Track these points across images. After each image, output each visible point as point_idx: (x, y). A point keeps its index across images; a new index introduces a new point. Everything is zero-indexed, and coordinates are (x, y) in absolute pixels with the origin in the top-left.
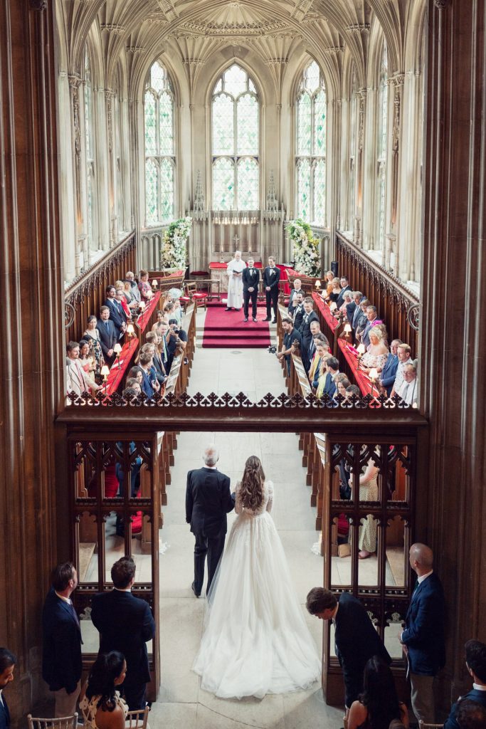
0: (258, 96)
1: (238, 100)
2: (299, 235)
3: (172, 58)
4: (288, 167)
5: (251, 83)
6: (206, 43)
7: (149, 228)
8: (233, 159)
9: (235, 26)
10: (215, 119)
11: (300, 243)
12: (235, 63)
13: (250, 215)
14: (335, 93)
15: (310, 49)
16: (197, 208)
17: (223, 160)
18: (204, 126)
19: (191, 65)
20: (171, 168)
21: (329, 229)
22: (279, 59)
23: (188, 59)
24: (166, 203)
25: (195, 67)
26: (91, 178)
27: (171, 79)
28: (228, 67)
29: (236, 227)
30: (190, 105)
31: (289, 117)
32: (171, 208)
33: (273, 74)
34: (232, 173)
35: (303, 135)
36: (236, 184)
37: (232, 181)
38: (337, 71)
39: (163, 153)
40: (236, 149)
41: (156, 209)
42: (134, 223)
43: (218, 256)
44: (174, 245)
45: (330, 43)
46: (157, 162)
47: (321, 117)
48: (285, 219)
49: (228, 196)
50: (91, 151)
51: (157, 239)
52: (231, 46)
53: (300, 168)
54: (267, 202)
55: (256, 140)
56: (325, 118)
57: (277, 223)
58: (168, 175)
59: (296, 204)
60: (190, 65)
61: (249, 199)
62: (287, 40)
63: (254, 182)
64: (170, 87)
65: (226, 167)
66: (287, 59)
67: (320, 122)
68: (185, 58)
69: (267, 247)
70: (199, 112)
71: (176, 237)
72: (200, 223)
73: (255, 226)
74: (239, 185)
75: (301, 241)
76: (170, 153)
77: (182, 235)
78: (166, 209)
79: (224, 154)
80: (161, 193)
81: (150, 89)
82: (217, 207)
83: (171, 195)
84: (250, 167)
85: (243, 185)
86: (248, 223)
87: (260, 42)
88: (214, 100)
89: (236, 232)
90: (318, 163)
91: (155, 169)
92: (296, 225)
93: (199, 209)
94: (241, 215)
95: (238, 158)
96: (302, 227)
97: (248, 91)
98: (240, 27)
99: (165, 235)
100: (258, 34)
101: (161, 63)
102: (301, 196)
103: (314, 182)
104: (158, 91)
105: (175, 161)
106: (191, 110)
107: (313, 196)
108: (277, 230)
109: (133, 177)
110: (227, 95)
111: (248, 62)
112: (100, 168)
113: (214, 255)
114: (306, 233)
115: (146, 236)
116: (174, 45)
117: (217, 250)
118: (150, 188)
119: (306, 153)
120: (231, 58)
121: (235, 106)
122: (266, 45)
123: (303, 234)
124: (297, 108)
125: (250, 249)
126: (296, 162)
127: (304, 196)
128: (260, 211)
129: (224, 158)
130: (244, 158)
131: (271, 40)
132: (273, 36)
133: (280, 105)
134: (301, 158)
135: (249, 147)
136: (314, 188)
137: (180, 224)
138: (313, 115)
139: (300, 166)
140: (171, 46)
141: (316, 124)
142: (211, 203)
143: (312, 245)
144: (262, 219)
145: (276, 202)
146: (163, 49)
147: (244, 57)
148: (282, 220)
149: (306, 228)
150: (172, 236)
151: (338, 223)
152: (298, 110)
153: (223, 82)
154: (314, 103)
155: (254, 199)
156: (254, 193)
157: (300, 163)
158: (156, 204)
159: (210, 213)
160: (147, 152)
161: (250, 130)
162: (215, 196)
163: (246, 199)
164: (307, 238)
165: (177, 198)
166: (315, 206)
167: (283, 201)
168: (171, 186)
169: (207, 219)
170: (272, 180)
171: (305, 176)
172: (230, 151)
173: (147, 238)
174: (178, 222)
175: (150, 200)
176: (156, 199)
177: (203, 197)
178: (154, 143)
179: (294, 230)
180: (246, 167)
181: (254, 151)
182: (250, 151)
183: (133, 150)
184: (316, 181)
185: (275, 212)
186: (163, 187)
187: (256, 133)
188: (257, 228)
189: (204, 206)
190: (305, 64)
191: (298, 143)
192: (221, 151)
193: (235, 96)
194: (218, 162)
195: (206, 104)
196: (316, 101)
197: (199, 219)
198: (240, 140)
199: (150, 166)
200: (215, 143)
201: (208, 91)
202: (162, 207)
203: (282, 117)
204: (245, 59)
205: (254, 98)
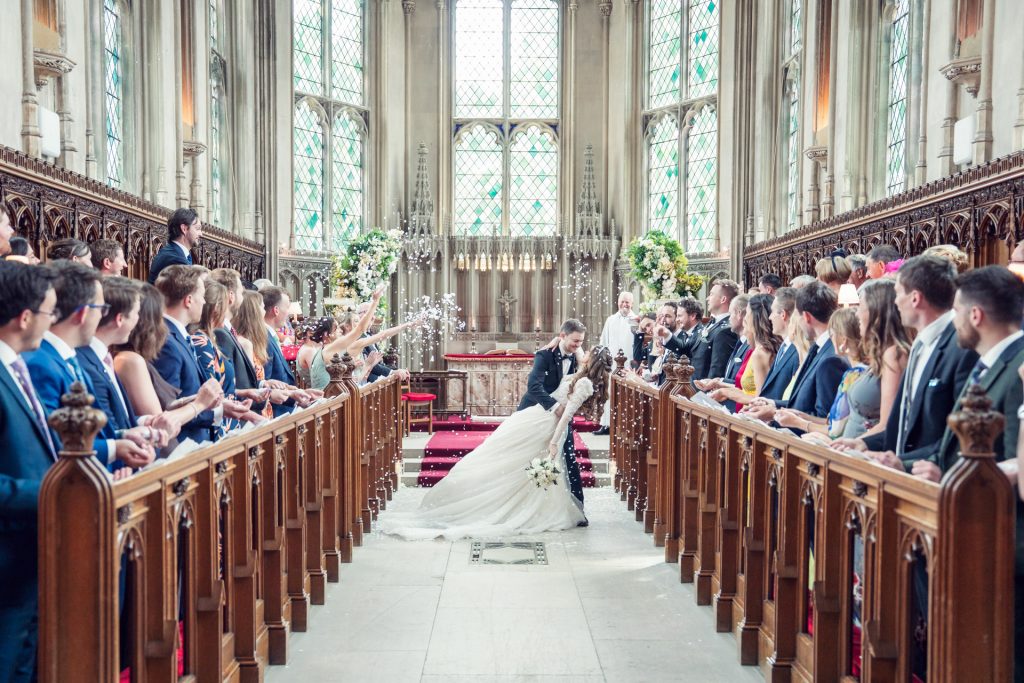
2: (654, 266)
4: (627, 137)
7: (301, 255)
8: (500, 127)
10: (461, 39)
11: (658, 286)
13: (538, 247)
16: (417, 230)
17: (478, 129)
20: (358, 138)
21: (726, 253)
24: (344, 214)
29: (505, 277)
30: (404, 1)
31: (629, 27)
32: (357, 229)
34: (495, 163)
35: (663, 59)
36: (505, 186)
37: (496, 180)
39: (337, 96)
40: (507, 105)
42: (261, 231)
43: (465, 339)
44: (358, 291)
46: (323, 111)
47: (705, 9)
48: (619, 257)
49: (488, 211)
51: (320, 284)
53: (654, 141)
54: (578, 218)
55: (553, 89)
56: (716, 11)
57: (599, 267)
58: (351, 150)
59: (644, 218)
61: (537, 218)
63: (547, 181)
67: (703, 20)
70: (424, 18)
71: (363, 270)
72: (423, 262)
73: (550, 274)
74: (514, 187)
75: (660, 281)
76: (356, 100)
77: (378, 268)
78: (345, 229)
79: (480, 116)
80: (333, 188)
82: (462, 227)
83: (357, 198)
84: (538, 147)
85: (524, 188)
86: (534, 268)
89: (506, 285)
90: (695, 118)
91: (320, 130)
93: (422, 232)
94: (517, 248)
95: (513, 126)
96: (662, 247)
99: (339, 265)
102: (655, 203)
103: (687, 163)
105: (367, 121)
106: (405, 13)
107: (686, 195)
108: (599, 280)
109: (262, 123)
113: (455, 338)
114: (671, 260)
115: (294, 272)
118: (305, 170)
119: (672, 100)
123: (665, 261)
125: (538, 323)
126: (645, 126)
127: (664, 200)
128: (560, 240)
129: (479, 127)
130: (526, 124)
133: (610, 3)
134: (658, 115)
135: (537, 100)
136: (687, 176)
137: (374, 241)
138: (686, 10)
139: (654, 135)
141: (694, 27)
142: (449, 219)
143: (688, 288)
145: (599, 218)
148: (613, 258)
149: (671, 251)
150: (354, 269)
152: (651, 9)
155: (547, 219)
156: (546, 205)
157: (653, 128)
158: (319, 209)
159: (446, 240)
160: (300, 83)
161: (539, 63)
162: (460, 210)
163: (528, 217)
164: (673, 273)
165: (370, 205)
166: (690, 217)
167: (613, 217)
168: (357, 178)
169: (439, 254)
170: (590, 170)
171: (666, 155)
172: (493, 110)
173: (294, 277)
174: (370, 236)
175: (305, 197)
176: (320, 199)
177: (430, 205)
178: (318, 70)
179: (643, 256)
180: (529, 146)
181: (547, 112)
182: (538, 111)
183: (261, 58)
184: (691, 158)
185: (596, 240)
186: (338, 175)
187: (553, 70)
188: (555, 279)
189: (432, 224)
191: (650, 85)
192: (475, 110)
194: (465, 134)
195: (441, 1)
197: (422, 254)
198: (516, 88)
199: (306, 117)
200: (460, 93)
202: (335, 221)
203: (611, 31)
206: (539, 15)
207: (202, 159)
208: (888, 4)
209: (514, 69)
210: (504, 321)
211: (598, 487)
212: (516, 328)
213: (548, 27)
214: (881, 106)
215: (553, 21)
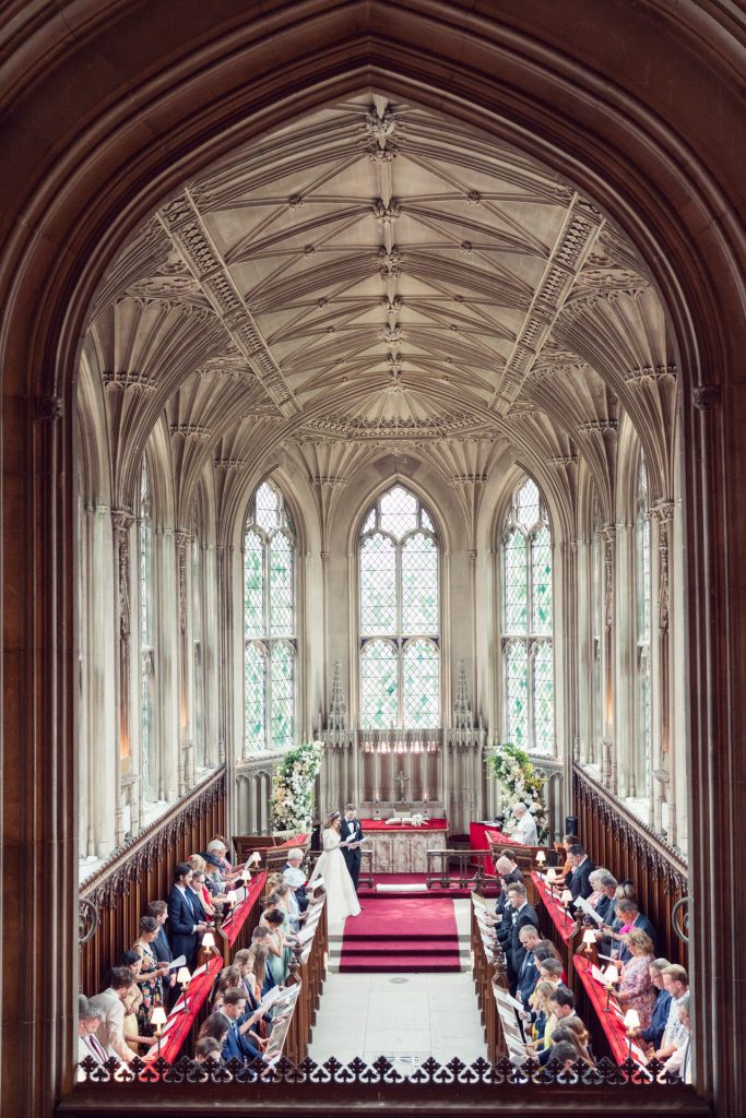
0: (437, 538)
1: (403, 543)
2: (508, 772)
3: (291, 477)
4: (489, 654)
5: (425, 516)
6: (349, 450)
7: (250, 761)
8: (395, 641)
9: (397, 423)
10: (364, 575)
11: (512, 785)
12: (398, 483)
13: (425, 737)
14: (565, 531)
15: (521, 460)
16: (334, 726)
17: (379, 644)
18: (346, 586)
19: (325, 487)
20: (289, 659)
21: (560, 761)
22: (470, 475)
23: (318, 477)
24: (280, 718)
25: (330, 490)
26: (149, 678)
27: (289, 508)
28: (387, 490)
29: (401, 758)
30: (322, 552)
31: (490, 571)
32: (289, 726)
33: (462, 502)
34: (393, 665)
35: (515, 600)
36: (400, 684)
37: (394, 678)
38: (567, 495)
39: (275, 633)
40: (400, 624)
41: (262, 730)
42: (223, 753)
43: (370, 807)
44: (292, 790)
45: (555, 449)
46: (264, 648)
47: (544, 570)
48: (486, 744)
49: (387, 704)
50: (150, 633)
51: (263, 780)
52: (391, 455)
53: (510, 657)
54: (455, 715)
55: (434, 610)
56: (550, 572)
57: (471, 751)
58: (284, 670)
59: (504, 715)
60: (323, 487)
61: (424, 709)
62: (484, 445)
63: (431, 681)
64: (289, 523)
66: (484, 475)
67: (542, 577)
68: (314, 475)
69: (456, 792)
70: (337, 564)
71: (296, 777)
72: (339, 750)
73: (434, 755)
74: (406, 686)
75: (513, 782)
76: (288, 633)
77: (307, 773)
78: (281, 728)
79: (380, 634)
80: (271, 701)
81: (255, 527)
82: (369, 723)
83: (289, 704)
84: (424, 654)
85: (413, 686)
86: (422, 750)
87: (439, 449)
88: (362, 545)
89: (401, 767)
90: (540, 647)
91: (262, 661)
92: (504, 755)
93: (338, 728)
94: (409, 738)
95: (405, 640)
96: (514, 758)
97: (420, 529)
98: (405, 425)
99: (278, 773)
100: (435, 435)
101: (273, 485)
102: (512, 704)
103: (534, 680)
104: (267, 530)
105: (295, 646)
106: (323, 562)
107: (533, 704)
108: (471, 762)
109: (224, 676)
110: (385, 535)
111: (420, 481)
112: (165, 661)
113: (363, 806)
114: (520, 767)
115: (245, 775)
116: (294, 454)
117: (368, 797)
118: (252, 693)
119: (521, 631)
120: (392, 474)
121: (399, 554)
122: (449, 454)
123: (516, 769)
124: (502, 555)
125: (425, 796)
126: (503, 645)
127: (518, 704)
128: (441, 731)
129: (379, 641)
130: (415, 639)
131: (458, 445)
132: (460, 437)
133: (475, 551)
134: (512, 639)
135: (421, 620)
136: (534, 690)
137: (304, 753)
138: (530, 568)
139: (510, 653)
140: (290, 458)
141: (536, 580)
142: (358, 717)
143: (533, 788)
144: (446, 744)
145: (470, 715)
146: (276, 463)
147: (412, 473)
148: (481, 745)
149: (520, 759)
150: (290, 775)
151: (575, 750)
152: (505, 559)
153: (378, 515)
154: (532, 547)
155: (431, 709)
156: (431, 699)
157: (509, 647)
158: (262, 719)
159: (356, 733)
160: (249, 631)
161: (423, 592)
162: (365, 704)
163: (417, 709)
164: (523, 776)
165: (298, 708)
166: (537, 721)
167: (481, 713)
168: (289, 689)
169: (350, 744)
170: (463, 677)
171: (519, 669)
172: (390, 628)
173: (246, 778)
174: (301, 750)
175: (252, 713)
176: (262, 711)
177: (343, 706)
178: (261, 616)
179: (500, 763)
180: (417, 655)
181: (431, 628)
182: (424, 628)
183: (223, 629)
184: (537, 678)
185: (469, 732)
186: (275, 690)
187: (434, 597)
188: (438, 760)
189: (345, 722)
190: (514, 484)
191: (506, 615)
192: (376, 628)
193: (399, 537)
194: (369, 647)
195: (350, 550)
196: (534, 543)
197: (337, 745)
198: (407, 611)
199: (253, 656)
200: (365, 616)
201: (352, 530)
202: (273, 724)
203: (477, 571)
204: (414, 477)
205: (430, 540)
206: (422, 557)
208: (642, 666)
210: (400, 796)
211: (464, 972)
212: (409, 798)
213: (430, 566)
215: (434, 561)
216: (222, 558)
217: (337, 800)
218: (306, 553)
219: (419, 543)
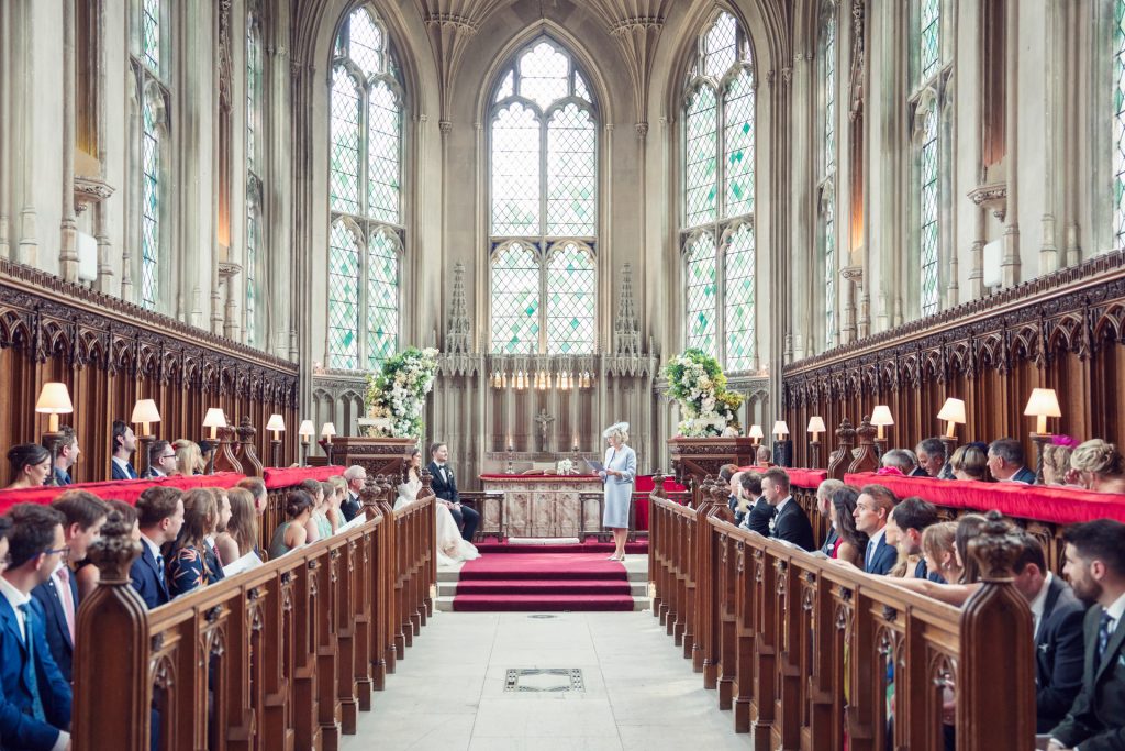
0: (595, 110)
1: (549, 116)
2: (693, 384)
3: (400, 6)
4: (664, 254)
5: (579, 81)
7: (335, 373)
8: (537, 245)
10: (497, 158)
11: (697, 405)
12: (544, 34)
13: (576, 365)
14: (774, 54)
16: (454, 348)
17: (516, 248)
19: (446, 28)
20: (394, 256)
21: (765, 371)
23: (437, 13)
24: (380, 333)
25: (453, 34)
27: (396, 49)
28: (529, 44)
29: (543, 396)
30: (441, 120)
31: (665, 147)
32: (393, 347)
33: (628, 52)
34: (532, 282)
35: (699, 179)
36: (543, 304)
37: (534, 297)
39: (374, 214)
40: (544, 223)
41: (354, 342)
42: (295, 350)
43: (502, 458)
44: (393, 410)
46: (359, 230)
47: (740, 130)
48: (657, 374)
49: (525, 329)
50: (166, 68)
51: (354, 405)
53: (691, 259)
54: (616, 337)
55: (590, 207)
56: (751, 132)
57: (637, 385)
58: (387, 269)
59: (683, 336)
60: (443, 28)
61: (575, 336)
63: (584, 299)
64: (396, 74)
65: (521, 263)
66: (660, 17)
67: (741, 140)
68: (431, 10)
70: (461, 139)
71: (398, 390)
72: (459, 380)
73: (587, 393)
74: (551, 305)
75: (699, 399)
76: (392, 219)
77: (413, 387)
78: (380, 347)
79: (516, 234)
80: (368, 306)
81: (346, 62)
82: (499, 345)
83: (392, 316)
84: (575, 264)
85: (561, 305)
86: (572, 386)
88: (495, 114)
90: (733, 236)
91: (355, 249)
92: (686, 361)
93: (458, 350)
94: (555, 366)
95: (550, 244)
96: (701, 366)
97: (572, 98)
99: (373, 383)
101: (375, 14)
102: (694, 321)
103: (725, 281)
104: (366, 75)
105: (403, 240)
106: (442, 133)
107: (724, 313)
108: (638, 399)
109: (298, 242)
110: (526, 103)
111: (573, 30)
112: (189, 117)
113: (490, 457)
114: (710, 379)
115: (328, 391)
117: (498, 444)
118: (341, 289)
119: (708, 219)
120: (534, 20)
121: (544, 130)
123: (703, 380)
124: (683, 124)
125: (576, 443)
126: (683, 244)
127: (702, 318)
128: (598, 358)
129: (516, 245)
130: (563, 242)
133: (646, 123)
134: (695, 233)
135: (574, 217)
136: (725, 294)
137: (410, 360)
138: (721, 131)
139: (691, 253)
141: (730, 147)
142: (486, 337)
143: (727, 407)
144: (604, 374)
145: (638, 336)
147: (564, 19)
148: (651, 377)
149: (710, 369)
150: (389, 388)
151: (787, 352)
152: (687, 130)
153: (517, 78)
154: (725, 103)
155: (584, 336)
156: (584, 323)
157: (691, 246)
158: (354, 328)
159: (482, 358)
160: (337, 202)
161: (575, 182)
162: (496, 328)
163: (565, 335)
164: (712, 392)
165: (405, 323)
166: (728, 335)
167: (651, 335)
168: (393, 296)
169: (475, 372)
170: (627, 287)
171: (704, 273)
172: (530, 229)
173: (328, 396)
174: (406, 355)
175: (340, 316)
176: (355, 318)
177: (466, 323)
178: (355, 189)
179: (682, 374)
180: (566, 264)
181: (585, 229)
182: (575, 229)
184: (729, 277)
185: (634, 358)
186: (374, 293)
187: (590, 188)
188: (593, 398)
189: (468, 342)
190: (701, 23)
191: (687, 203)
192: (512, 228)
193: (544, 107)
194: (502, 252)
195: (479, 119)
196: (728, 98)
197: (458, 372)
198: (553, 207)
199: (341, 236)
200: (497, 211)
201: (482, 92)
202: (370, 339)
203: (648, 150)
204: (566, 24)
205: (586, 113)
206: (575, 135)
207: (237, 280)
208: (917, 129)
209: (551, 188)
210: (541, 441)
211: (637, 610)
212: (553, 447)
213: (585, 147)
214: (914, 228)
215: (590, 141)
216: (299, 81)
217: (457, 445)
218: (418, 117)
219: (571, 117)
